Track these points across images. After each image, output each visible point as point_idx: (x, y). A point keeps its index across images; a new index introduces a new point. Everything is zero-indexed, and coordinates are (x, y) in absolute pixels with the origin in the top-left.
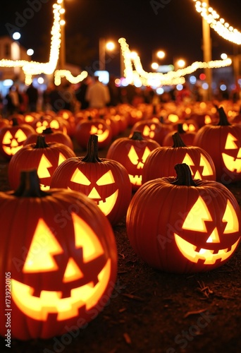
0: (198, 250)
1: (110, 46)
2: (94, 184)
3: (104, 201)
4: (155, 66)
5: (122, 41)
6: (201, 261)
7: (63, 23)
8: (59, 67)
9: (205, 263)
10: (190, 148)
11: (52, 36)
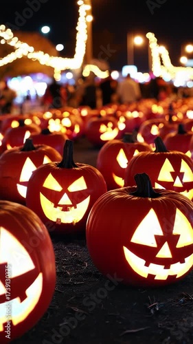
0: (147, 265)
1: (138, 41)
2: (65, 190)
3: (76, 207)
4: (183, 60)
5: (150, 36)
6: (151, 277)
7: (90, 18)
8: (86, 62)
9: (156, 278)
10: (171, 153)
11: (77, 31)
